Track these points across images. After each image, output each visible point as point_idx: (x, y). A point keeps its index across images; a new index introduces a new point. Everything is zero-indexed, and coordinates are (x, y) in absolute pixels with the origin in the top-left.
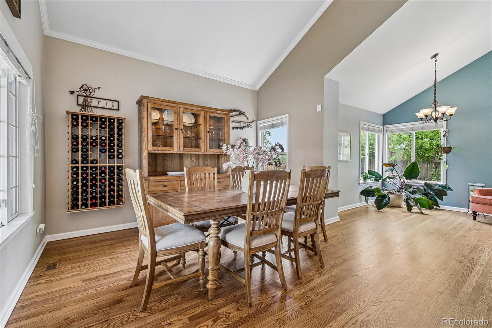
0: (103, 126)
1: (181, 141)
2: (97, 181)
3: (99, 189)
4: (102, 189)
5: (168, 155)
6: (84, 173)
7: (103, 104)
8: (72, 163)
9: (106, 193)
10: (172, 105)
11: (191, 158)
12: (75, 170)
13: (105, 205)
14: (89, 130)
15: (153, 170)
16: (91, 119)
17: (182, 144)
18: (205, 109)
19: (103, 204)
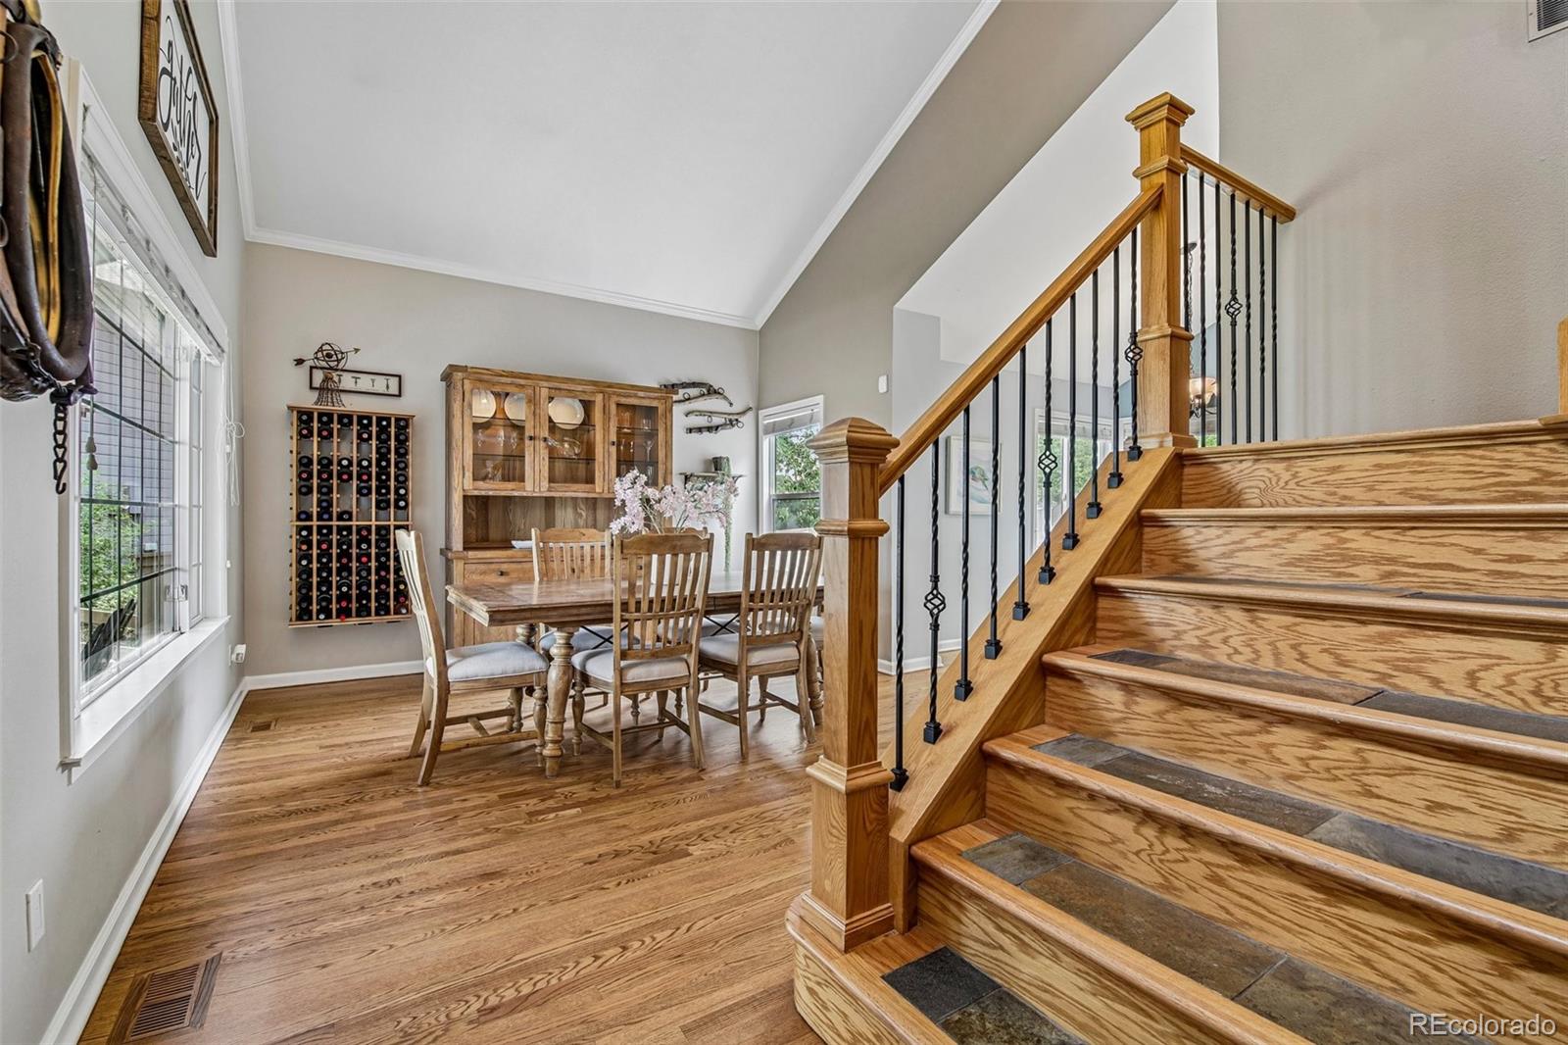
0: (365, 436)
1: (544, 466)
2: (350, 560)
3: (354, 578)
4: (361, 577)
5: (517, 500)
6: (324, 542)
7: (365, 383)
8: (299, 519)
9: (369, 587)
10: (522, 382)
11: (575, 508)
12: (304, 533)
13: (369, 615)
14: (335, 444)
15: (480, 537)
16: (340, 422)
17: (547, 475)
18: (605, 387)
19: (364, 611)
